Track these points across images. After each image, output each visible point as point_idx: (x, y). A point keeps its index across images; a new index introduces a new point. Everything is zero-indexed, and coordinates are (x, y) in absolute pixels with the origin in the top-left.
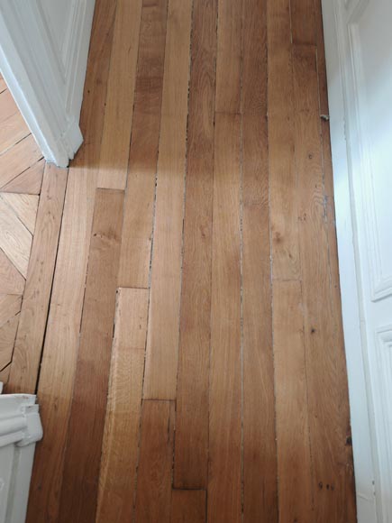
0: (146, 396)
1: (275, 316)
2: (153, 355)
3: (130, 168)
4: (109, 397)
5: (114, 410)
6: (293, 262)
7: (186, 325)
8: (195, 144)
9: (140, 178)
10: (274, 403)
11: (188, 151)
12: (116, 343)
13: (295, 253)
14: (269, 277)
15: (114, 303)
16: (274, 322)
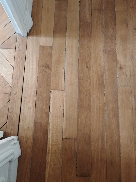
0: (64, 137)
1: (119, 102)
2: (66, 119)
3: (54, 36)
4: (48, 137)
5: (51, 143)
6: (128, 78)
7: (80, 106)
8: (83, 24)
9: (59, 40)
10: (120, 140)
11: (80, 28)
12: (51, 114)
13: (128, 73)
14: (117, 85)
15: (49, 97)
16: (119, 105)
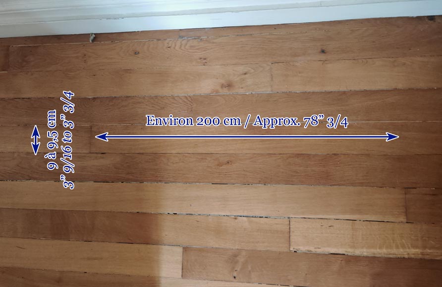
0: (402, 219)
1: (310, 89)
2: (360, 212)
3: (157, 243)
4: (406, 256)
5: (418, 251)
6: (253, 71)
7: (325, 179)
8: (128, 174)
9: (168, 231)
10: (399, 90)
11: (136, 181)
12: (350, 251)
13: (241, 69)
14: (270, 95)
15: (308, 255)
16: (317, 89)
